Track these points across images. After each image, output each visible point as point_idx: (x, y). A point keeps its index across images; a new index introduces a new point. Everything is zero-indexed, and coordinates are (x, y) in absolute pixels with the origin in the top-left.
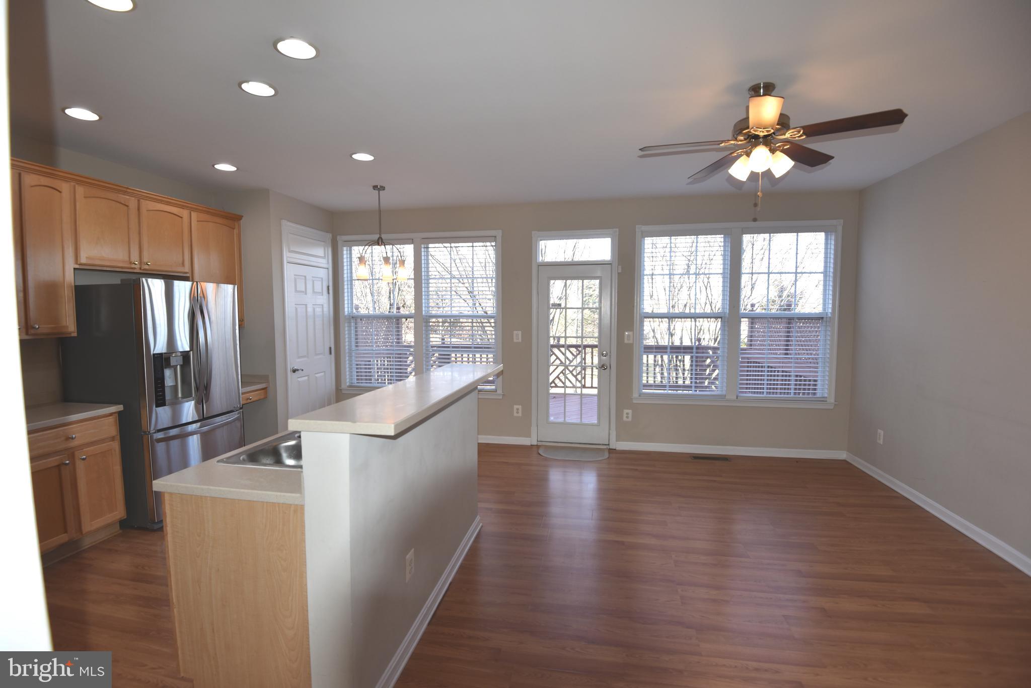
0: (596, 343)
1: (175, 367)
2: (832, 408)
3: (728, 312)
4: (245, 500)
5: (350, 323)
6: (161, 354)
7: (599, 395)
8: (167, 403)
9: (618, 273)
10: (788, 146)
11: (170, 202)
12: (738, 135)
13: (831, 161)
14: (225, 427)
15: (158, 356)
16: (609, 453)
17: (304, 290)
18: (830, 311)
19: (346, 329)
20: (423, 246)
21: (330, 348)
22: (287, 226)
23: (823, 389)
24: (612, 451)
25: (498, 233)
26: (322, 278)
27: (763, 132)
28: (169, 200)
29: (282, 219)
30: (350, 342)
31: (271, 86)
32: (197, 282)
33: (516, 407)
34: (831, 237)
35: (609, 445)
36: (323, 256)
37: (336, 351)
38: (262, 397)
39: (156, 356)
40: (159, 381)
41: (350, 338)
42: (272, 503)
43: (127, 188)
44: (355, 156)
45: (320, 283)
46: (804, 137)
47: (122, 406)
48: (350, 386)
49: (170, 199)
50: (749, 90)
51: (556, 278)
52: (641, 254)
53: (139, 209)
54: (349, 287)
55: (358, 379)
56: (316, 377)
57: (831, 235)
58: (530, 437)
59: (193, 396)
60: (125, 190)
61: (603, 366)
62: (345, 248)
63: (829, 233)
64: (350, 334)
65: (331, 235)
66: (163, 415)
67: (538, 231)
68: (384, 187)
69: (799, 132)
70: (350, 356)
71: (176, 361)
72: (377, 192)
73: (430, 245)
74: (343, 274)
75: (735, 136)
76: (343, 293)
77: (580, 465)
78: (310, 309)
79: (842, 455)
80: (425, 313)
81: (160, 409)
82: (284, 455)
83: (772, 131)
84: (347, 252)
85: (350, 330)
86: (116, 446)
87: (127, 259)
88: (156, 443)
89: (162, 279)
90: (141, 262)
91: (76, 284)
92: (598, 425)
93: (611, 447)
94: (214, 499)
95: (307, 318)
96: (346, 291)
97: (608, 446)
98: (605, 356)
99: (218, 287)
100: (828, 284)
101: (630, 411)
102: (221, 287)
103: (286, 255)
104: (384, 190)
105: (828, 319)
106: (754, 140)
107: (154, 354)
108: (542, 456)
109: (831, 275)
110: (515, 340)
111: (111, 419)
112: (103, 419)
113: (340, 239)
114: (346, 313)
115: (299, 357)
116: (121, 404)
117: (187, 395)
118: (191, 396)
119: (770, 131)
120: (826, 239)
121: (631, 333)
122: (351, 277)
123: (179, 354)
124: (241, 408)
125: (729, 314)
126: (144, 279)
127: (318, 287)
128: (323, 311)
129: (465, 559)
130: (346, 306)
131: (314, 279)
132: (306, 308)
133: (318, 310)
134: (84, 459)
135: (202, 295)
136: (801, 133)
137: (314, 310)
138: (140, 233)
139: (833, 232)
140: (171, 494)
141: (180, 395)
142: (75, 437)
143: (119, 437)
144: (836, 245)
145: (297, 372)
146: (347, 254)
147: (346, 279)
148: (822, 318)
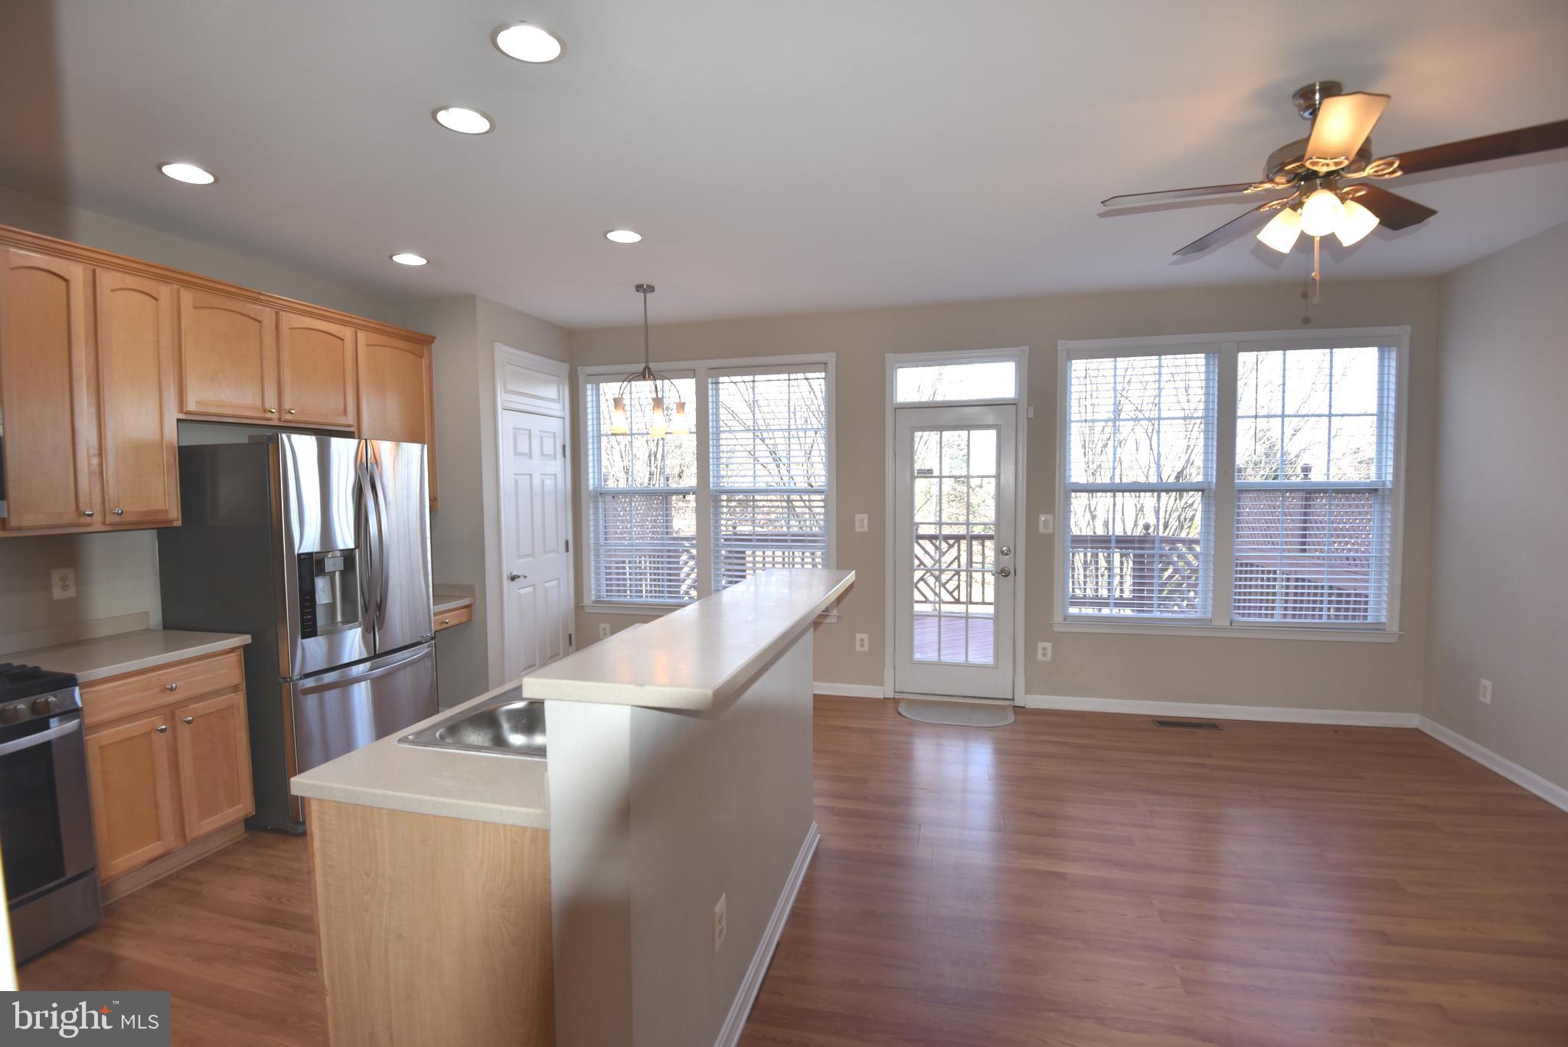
0: (991, 533)
1: (332, 575)
2: (1394, 640)
3: (1214, 481)
4: (445, 817)
5: (596, 502)
6: (310, 554)
7: (997, 618)
8: (319, 630)
9: (1028, 418)
10: (1364, 192)
11: (325, 316)
12: (1276, 173)
13: (1430, 219)
14: (408, 669)
15: (306, 556)
16: (1015, 713)
17: (527, 451)
18: (1390, 478)
19: (591, 512)
20: (710, 380)
21: (567, 542)
22: (502, 351)
23: (1378, 610)
24: (1019, 710)
25: (831, 358)
26: (554, 433)
27: (1328, 165)
28: (324, 313)
29: (494, 341)
30: (597, 532)
31: (484, 115)
32: (366, 440)
33: (859, 636)
34: (1389, 354)
35: (1013, 699)
36: (556, 398)
37: (576, 546)
38: (464, 619)
39: (302, 557)
40: (308, 596)
41: (596, 526)
42: (493, 823)
43: (260, 294)
44: (611, 236)
45: (552, 440)
46: (1399, 173)
47: (249, 636)
48: (598, 602)
49: (325, 310)
50: (1294, 96)
51: (924, 429)
52: (1066, 387)
53: (277, 327)
54: (596, 447)
55: (607, 591)
56: (546, 588)
57: (1389, 351)
58: (882, 684)
59: (360, 620)
60: (256, 296)
61: (1002, 571)
62: (589, 386)
63: (1387, 349)
64: (596, 520)
65: (568, 367)
66: (313, 650)
67: (895, 353)
68: (654, 287)
69: (1391, 164)
70: (597, 556)
71: (333, 564)
72: (643, 294)
73: (721, 379)
74: (586, 426)
75: (1271, 176)
76: (587, 455)
77: (966, 732)
78: (537, 482)
79: (1411, 720)
80: (713, 486)
81: (310, 642)
82: (506, 726)
83: (1346, 163)
84: (592, 392)
85: (596, 514)
86: (239, 700)
87: (259, 404)
88: (301, 696)
89: (314, 435)
90: (280, 410)
91: (181, 445)
92: (995, 667)
93: (1018, 703)
94: (393, 813)
95: (531, 494)
96: (590, 452)
97: (1012, 702)
98: (1007, 554)
99: (398, 446)
100: (1385, 433)
101: (1048, 645)
102: (402, 447)
103: (502, 398)
104: (652, 291)
105: (1387, 493)
106: (1307, 181)
107: (299, 555)
108: (904, 716)
109: (1392, 417)
110: (858, 529)
111: (233, 658)
112: (219, 658)
113: (583, 371)
114: (591, 487)
115: (520, 557)
116: (247, 633)
117: (350, 619)
118: (356, 620)
119: (1341, 163)
120: (1381, 359)
121: (1050, 517)
122: (599, 430)
123: (338, 554)
124: (433, 638)
125: (1217, 484)
126: (284, 436)
127: (549, 448)
128: (556, 484)
129: (797, 900)
130: (591, 476)
131: (542, 434)
132: (531, 480)
133: (549, 482)
134: (189, 722)
135: (373, 460)
136: (1396, 165)
137: (543, 481)
138: (278, 364)
139: (1393, 346)
140: (321, 801)
141: (339, 618)
142: (176, 687)
143: (244, 686)
144: (1399, 369)
145: (516, 579)
146: (592, 395)
147: (590, 434)
148: (1376, 490)
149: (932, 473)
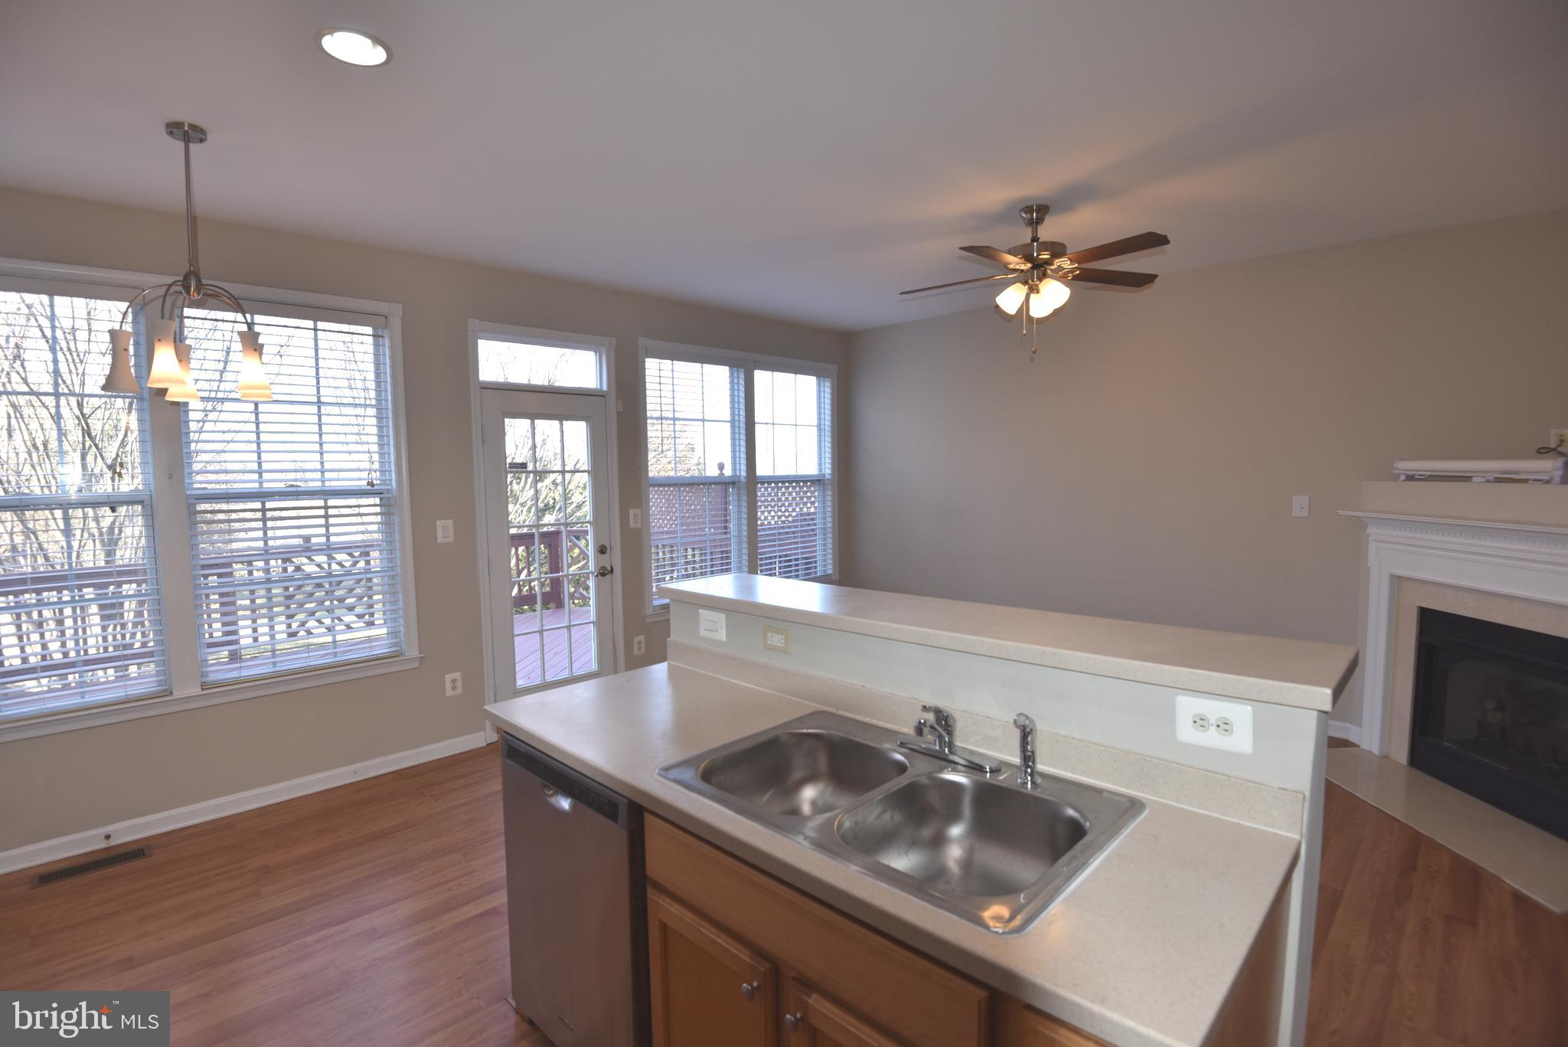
149: (526, 467)
